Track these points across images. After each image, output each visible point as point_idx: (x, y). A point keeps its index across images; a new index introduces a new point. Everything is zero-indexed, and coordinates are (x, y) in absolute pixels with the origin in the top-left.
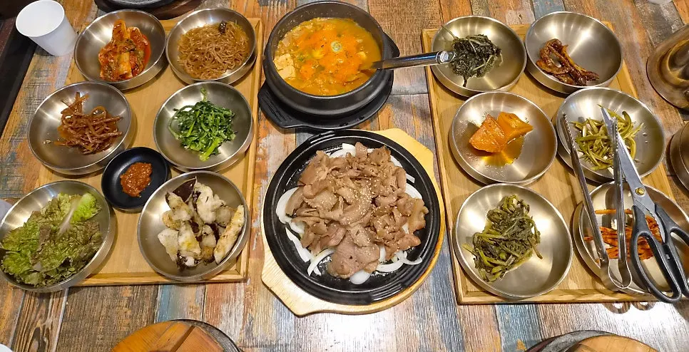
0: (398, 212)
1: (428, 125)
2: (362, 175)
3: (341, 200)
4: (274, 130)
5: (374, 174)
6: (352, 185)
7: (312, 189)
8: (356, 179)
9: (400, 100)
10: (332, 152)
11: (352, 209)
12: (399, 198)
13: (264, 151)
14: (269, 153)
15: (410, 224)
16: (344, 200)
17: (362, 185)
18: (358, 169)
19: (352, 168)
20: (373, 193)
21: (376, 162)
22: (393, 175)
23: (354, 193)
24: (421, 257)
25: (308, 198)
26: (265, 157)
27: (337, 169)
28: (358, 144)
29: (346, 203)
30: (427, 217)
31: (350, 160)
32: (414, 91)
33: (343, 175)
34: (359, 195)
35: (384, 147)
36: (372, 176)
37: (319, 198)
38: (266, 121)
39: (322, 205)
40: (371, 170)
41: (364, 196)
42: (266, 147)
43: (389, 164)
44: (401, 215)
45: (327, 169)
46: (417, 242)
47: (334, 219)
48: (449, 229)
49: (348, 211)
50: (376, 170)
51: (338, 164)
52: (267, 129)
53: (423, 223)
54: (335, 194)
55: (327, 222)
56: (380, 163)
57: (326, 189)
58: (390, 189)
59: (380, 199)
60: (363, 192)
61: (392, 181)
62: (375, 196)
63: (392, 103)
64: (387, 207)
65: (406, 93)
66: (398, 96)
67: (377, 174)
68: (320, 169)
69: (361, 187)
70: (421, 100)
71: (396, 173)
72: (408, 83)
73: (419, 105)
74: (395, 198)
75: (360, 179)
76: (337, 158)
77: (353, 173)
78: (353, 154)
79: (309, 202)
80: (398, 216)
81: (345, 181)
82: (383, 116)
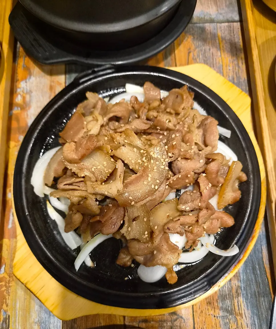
0: (206, 182)
1: (240, 64)
2: (154, 127)
3: (120, 166)
4: (36, 70)
5: (171, 125)
6: (138, 142)
7: (76, 149)
8: (145, 132)
9: (203, 30)
10: (111, 97)
11: (137, 179)
12: (209, 160)
13: (24, 98)
14: (30, 101)
15: (220, 197)
16: (126, 165)
17: (154, 142)
18: (148, 119)
19: (139, 117)
20: (170, 155)
21: (174, 110)
22: (198, 127)
23: (142, 155)
24: (236, 244)
25: (71, 162)
26: (24, 106)
27: (117, 119)
28: (148, 85)
29: (129, 170)
30: (243, 186)
31: (136, 106)
32: (221, 18)
33: (124, 127)
34: (150, 158)
35: (185, 88)
36: (168, 129)
37: (87, 163)
38: (27, 59)
39: (93, 173)
40: (166, 120)
41: (156, 160)
42: (27, 93)
43: (192, 113)
44: (210, 185)
45: (100, 118)
46: (230, 221)
47: (109, 195)
48: (271, 202)
49: (131, 183)
50: (173, 119)
51: (119, 112)
52: (27, 69)
53: (238, 195)
54: (112, 157)
55: (99, 198)
56: (180, 110)
57: (99, 149)
58: (195, 148)
59: (181, 164)
60: (156, 152)
61: (197, 136)
62: (173, 159)
63: (193, 35)
64: (191, 175)
65: (212, 21)
66: (201, 25)
67: (175, 126)
68: (90, 118)
69: (151, 145)
70: (231, 30)
71: (202, 125)
72: (214, 8)
73: (228, 37)
74: (202, 161)
75: (150, 134)
76: (117, 104)
77: (139, 124)
78: (141, 99)
79: (73, 168)
80: (205, 187)
81: (127, 136)
82: (180, 52)
